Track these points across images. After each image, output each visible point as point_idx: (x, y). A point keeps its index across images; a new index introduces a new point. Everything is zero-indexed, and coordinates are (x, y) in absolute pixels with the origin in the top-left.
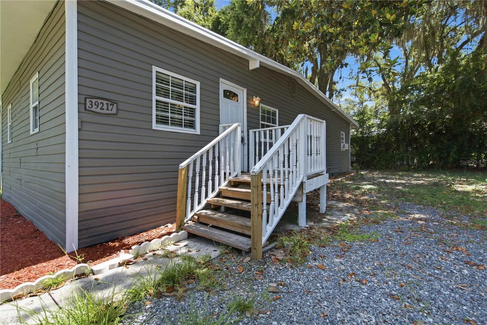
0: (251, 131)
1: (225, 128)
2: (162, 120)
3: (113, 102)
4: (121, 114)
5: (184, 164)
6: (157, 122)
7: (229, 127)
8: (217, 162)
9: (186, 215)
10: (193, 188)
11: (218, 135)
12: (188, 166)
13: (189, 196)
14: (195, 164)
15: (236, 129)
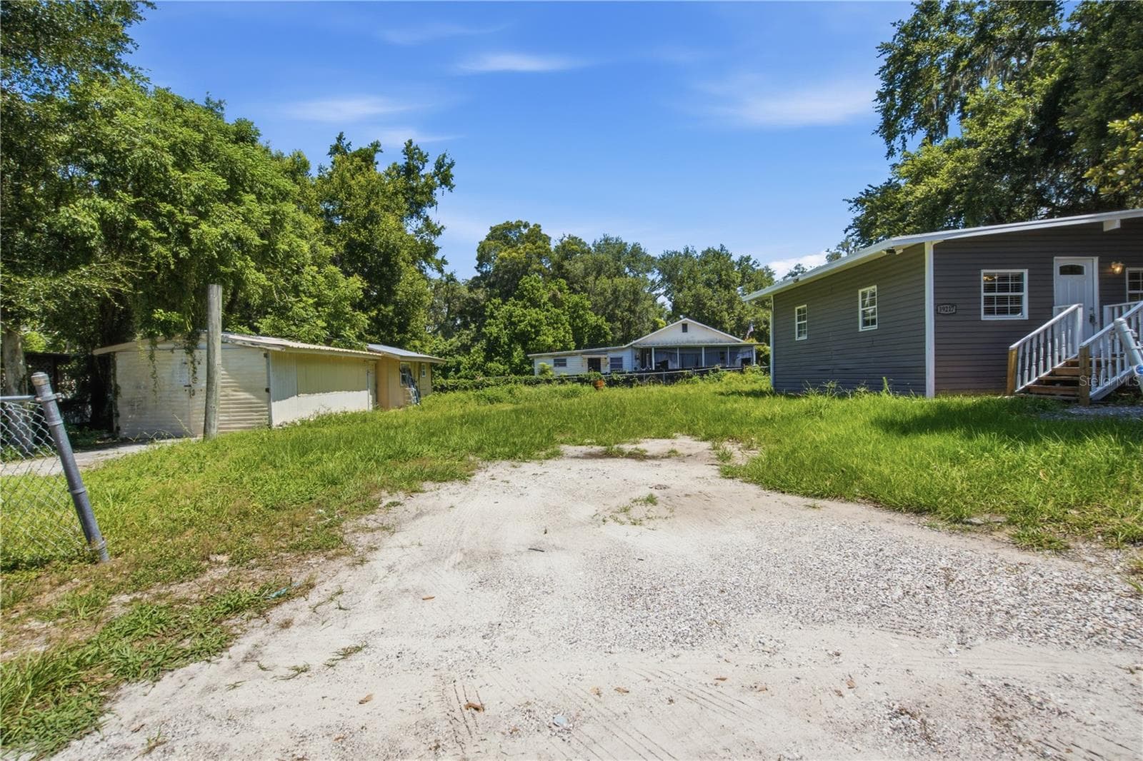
0: (1106, 308)
1: (1061, 310)
2: (989, 311)
3: (953, 305)
4: (959, 312)
5: (1014, 346)
6: (985, 314)
7: (1067, 308)
8: (1050, 344)
9: (1016, 387)
10: (1023, 365)
11: (1052, 318)
12: (1018, 347)
13: (1019, 372)
14: (1024, 348)
15: (1075, 310)
